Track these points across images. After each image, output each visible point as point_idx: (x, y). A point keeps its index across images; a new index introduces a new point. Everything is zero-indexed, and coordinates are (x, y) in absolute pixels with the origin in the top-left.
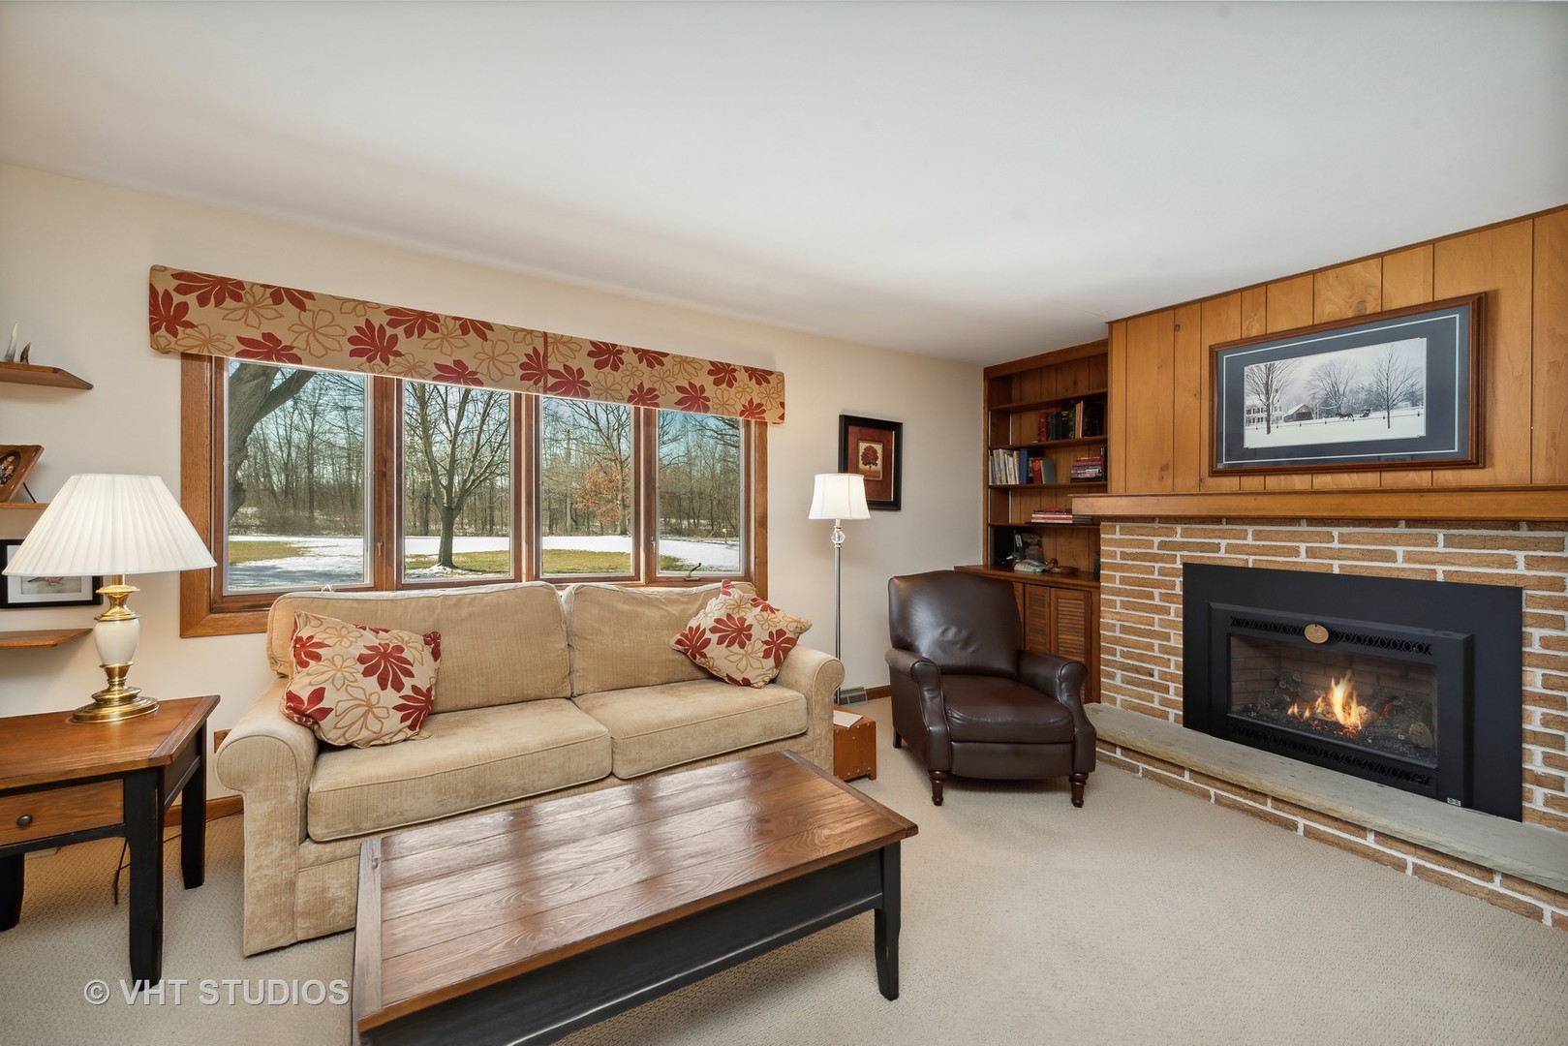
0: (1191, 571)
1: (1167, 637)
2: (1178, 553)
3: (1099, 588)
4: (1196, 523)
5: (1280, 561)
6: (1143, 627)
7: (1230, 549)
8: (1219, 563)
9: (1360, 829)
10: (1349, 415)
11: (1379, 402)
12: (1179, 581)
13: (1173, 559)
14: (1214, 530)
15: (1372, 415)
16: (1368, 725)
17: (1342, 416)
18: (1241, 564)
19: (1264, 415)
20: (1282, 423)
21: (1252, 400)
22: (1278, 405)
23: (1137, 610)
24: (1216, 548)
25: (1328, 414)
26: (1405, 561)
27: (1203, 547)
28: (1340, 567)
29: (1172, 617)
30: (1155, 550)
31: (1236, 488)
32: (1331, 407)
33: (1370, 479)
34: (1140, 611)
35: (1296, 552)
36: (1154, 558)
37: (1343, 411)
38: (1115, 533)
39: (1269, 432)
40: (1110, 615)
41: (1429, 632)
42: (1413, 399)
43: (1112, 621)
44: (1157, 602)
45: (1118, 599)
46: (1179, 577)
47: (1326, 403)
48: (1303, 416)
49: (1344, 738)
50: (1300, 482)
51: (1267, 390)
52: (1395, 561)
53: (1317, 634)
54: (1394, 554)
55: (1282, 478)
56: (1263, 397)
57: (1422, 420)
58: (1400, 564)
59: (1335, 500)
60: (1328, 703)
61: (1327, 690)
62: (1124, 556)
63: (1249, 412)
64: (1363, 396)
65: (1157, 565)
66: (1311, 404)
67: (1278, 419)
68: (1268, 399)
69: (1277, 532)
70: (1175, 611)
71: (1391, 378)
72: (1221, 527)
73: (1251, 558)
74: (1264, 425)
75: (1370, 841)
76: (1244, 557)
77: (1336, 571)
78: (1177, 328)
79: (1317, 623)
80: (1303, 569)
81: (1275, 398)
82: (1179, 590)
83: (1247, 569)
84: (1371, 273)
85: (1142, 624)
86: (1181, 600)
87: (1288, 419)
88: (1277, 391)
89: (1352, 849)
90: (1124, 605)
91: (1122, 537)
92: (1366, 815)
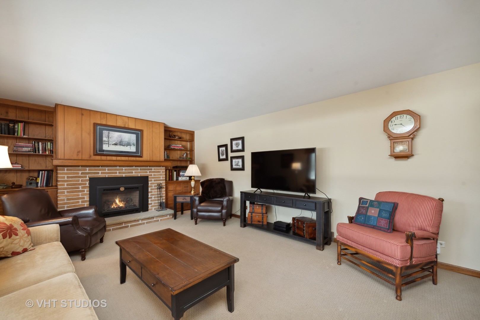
0: (91, 180)
1: (84, 198)
2: (87, 175)
3: (57, 189)
4: (93, 167)
5: (113, 175)
6: (75, 197)
7: (102, 173)
8: (99, 177)
9: (138, 220)
10: (124, 146)
11: (128, 144)
12: (88, 183)
13: (86, 177)
14: (98, 169)
15: (128, 146)
16: (125, 204)
17: (123, 146)
18: (105, 177)
19: (108, 143)
20: (111, 145)
21: (105, 139)
22: (111, 141)
23: (73, 193)
24: (98, 173)
25: (121, 145)
26: (135, 173)
27: (95, 173)
28: (125, 175)
29: (86, 192)
30: (80, 175)
31: (100, 159)
32: (121, 143)
33: (126, 158)
34: (75, 193)
35: (116, 173)
36: (79, 177)
37: (123, 145)
38: (65, 171)
39: (109, 147)
40: (62, 196)
41: (138, 185)
42: (134, 145)
43: (63, 198)
44: (80, 189)
45: (66, 191)
46: (88, 181)
47: (120, 142)
48: (116, 144)
49: (123, 209)
50: (114, 158)
51: (108, 137)
52: (133, 173)
53: (122, 189)
54: (133, 172)
55: (111, 157)
56: (107, 139)
57: (135, 149)
58: (134, 174)
59: (128, 162)
60: (116, 204)
61: (115, 201)
62: (68, 177)
63: (104, 141)
64: (126, 143)
65: (80, 179)
66: (118, 142)
67: (110, 144)
68: (109, 139)
69: (113, 169)
70: (87, 191)
71: (131, 140)
72: (99, 168)
73: (107, 175)
74: (107, 145)
75: (140, 222)
76: (106, 175)
77: (124, 176)
78: (82, 114)
79: (122, 187)
80: (118, 176)
81: (110, 139)
82: (88, 185)
83: (106, 178)
84: (126, 119)
85: (75, 196)
86: (88, 187)
87: (113, 145)
88: (111, 138)
89: (137, 225)
90: (68, 192)
91: (67, 172)
92: (141, 217)
